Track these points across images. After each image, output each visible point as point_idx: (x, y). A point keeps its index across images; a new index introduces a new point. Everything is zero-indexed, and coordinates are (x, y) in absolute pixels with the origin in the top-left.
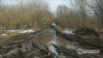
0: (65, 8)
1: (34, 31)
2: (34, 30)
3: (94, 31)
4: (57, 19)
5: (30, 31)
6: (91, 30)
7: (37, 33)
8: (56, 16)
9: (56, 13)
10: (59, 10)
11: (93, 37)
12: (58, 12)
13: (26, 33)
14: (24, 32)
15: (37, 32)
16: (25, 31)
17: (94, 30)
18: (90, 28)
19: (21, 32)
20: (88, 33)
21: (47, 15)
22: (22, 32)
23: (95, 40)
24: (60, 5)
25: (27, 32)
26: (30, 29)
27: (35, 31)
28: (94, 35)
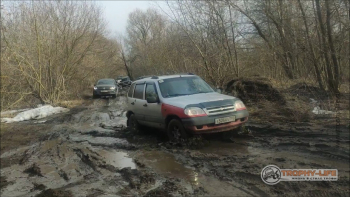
0: (157, 20)
1: (59, 108)
2: (60, 105)
3: (266, 86)
4: (132, 60)
5: (45, 111)
6: (259, 85)
7: (77, 116)
8: (126, 51)
9: (125, 40)
10: (137, 29)
11: (268, 105)
12: (131, 35)
13: (32, 119)
14: (22, 119)
15: (75, 111)
16: (27, 115)
17: (266, 82)
18: (253, 79)
19: (9, 120)
20: (251, 97)
21: (98, 50)
22: (11, 116)
23: (279, 114)
24: (138, 11)
25: (33, 116)
26: (43, 103)
27: (64, 110)
28: (269, 99)
